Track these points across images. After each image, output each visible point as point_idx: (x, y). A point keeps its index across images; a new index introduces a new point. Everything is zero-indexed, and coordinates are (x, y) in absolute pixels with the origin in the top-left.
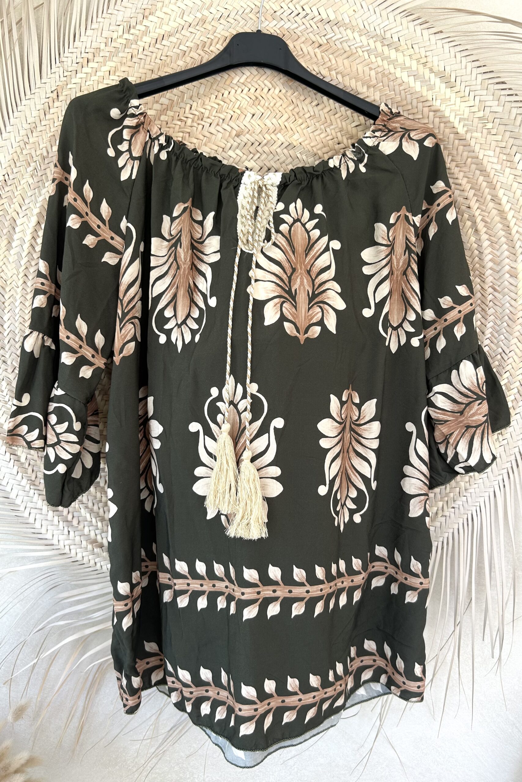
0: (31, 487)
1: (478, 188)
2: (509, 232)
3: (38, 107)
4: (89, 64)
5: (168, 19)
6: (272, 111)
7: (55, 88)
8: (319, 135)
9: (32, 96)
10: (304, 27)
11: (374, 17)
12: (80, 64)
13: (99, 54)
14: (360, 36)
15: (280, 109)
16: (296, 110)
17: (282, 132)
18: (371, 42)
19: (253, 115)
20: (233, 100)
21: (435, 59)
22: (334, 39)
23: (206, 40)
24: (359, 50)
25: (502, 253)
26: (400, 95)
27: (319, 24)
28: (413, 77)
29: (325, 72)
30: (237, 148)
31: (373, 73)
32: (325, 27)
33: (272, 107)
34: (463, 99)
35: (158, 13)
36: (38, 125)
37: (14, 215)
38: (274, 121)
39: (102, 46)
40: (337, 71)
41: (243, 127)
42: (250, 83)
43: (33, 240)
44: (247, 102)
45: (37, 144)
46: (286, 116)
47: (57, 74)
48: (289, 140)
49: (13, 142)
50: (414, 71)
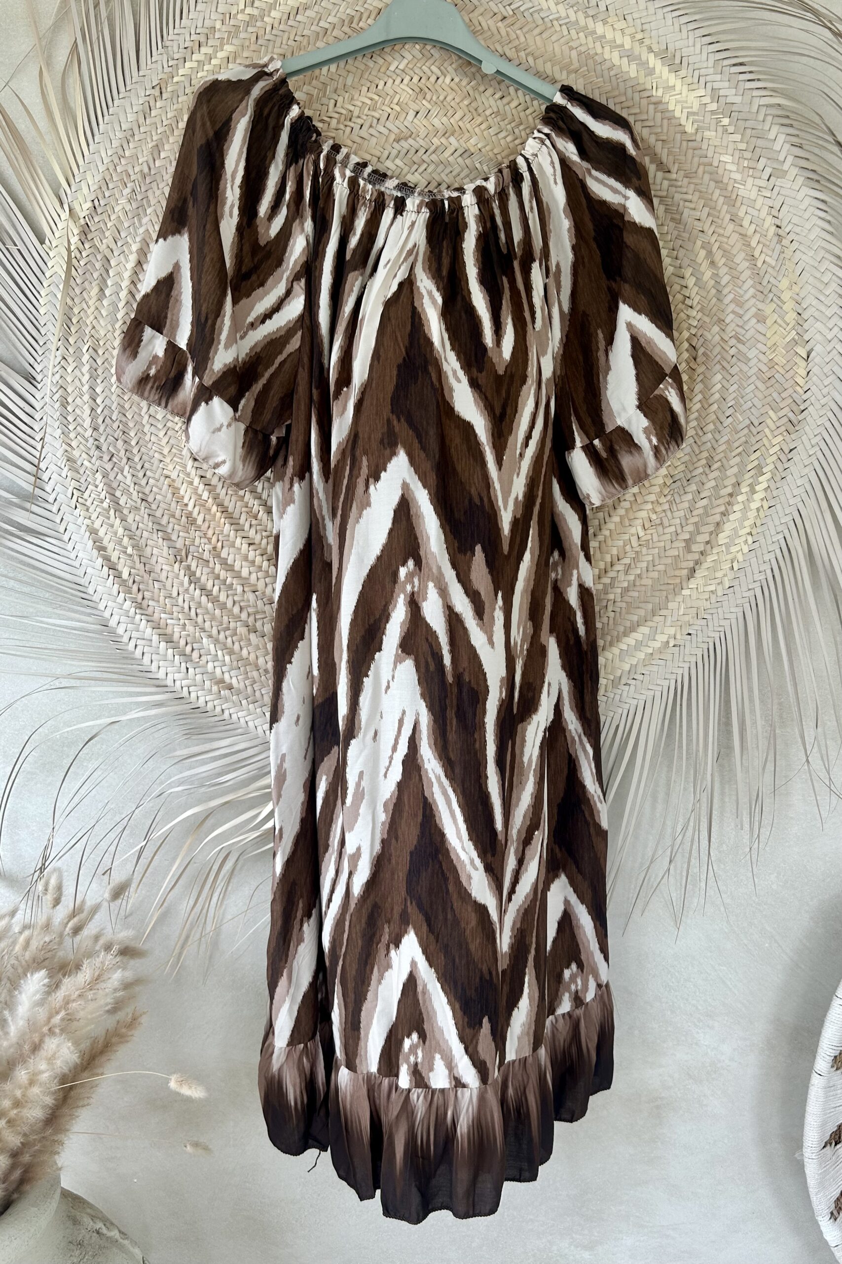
0: (137, 611)
1: (713, 204)
2: (753, 262)
3: (135, 109)
4: (202, 49)
6: (442, 107)
7: (158, 82)
8: (505, 138)
9: (128, 93)
12: (189, 49)
13: (214, 35)
15: (452, 104)
17: (456, 135)
18: (571, 12)
19: (418, 113)
20: (391, 92)
21: (655, 33)
22: (522, 9)
23: (353, 13)
24: (555, 23)
25: (746, 292)
26: (610, 82)
28: (625, 60)
30: (397, 157)
31: (574, 54)
33: (442, 102)
34: (692, 87)
36: (136, 132)
37: (107, 252)
38: (444, 120)
39: (218, 25)
40: (527, 51)
41: (404, 130)
42: (412, 69)
43: (132, 285)
44: (408, 96)
45: (135, 157)
46: (460, 114)
47: (160, 62)
48: (464, 145)
49: (104, 155)
50: (628, 50)
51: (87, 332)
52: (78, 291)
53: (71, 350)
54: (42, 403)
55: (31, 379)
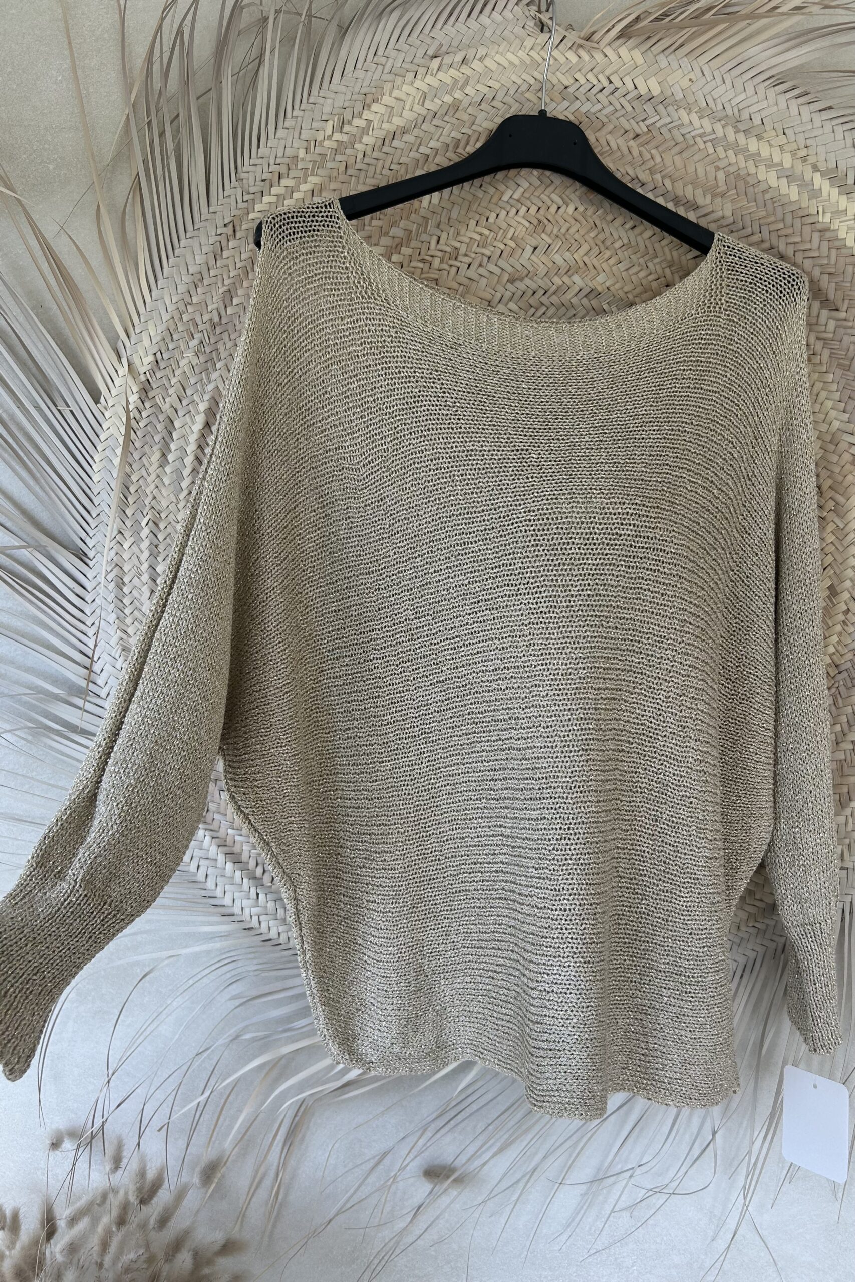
0: (201, 826)
3: (204, 250)
4: (282, 181)
5: (401, 108)
6: (564, 240)
7: (231, 219)
8: (637, 274)
9: (196, 232)
10: (611, 108)
11: (722, 89)
12: (268, 182)
13: (296, 166)
14: (700, 118)
15: (576, 236)
16: (601, 237)
17: (581, 271)
18: (718, 127)
19: (535, 249)
21: (822, 150)
22: (658, 125)
23: (459, 136)
24: (698, 139)
26: (765, 206)
27: (635, 104)
28: (785, 180)
29: (644, 176)
30: (511, 300)
31: (721, 175)
32: (645, 106)
33: (564, 235)
35: (386, 99)
36: (205, 276)
37: (171, 412)
38: (567, 255)
39: (301, 153)
40: (663, 173)
41: (520, 268)
42: (528, 199)
43: (199, 450)
44: (525, 229)
45: (203, 304)
46: (585, 248)
47: (233, 197)
48: (591, 285)
49: (168, 302)
50: (787, 169)
51: (147, 504)
52: (136, 456)
53: (129, 523)
54: (94, 584)
55: (82, 556)
